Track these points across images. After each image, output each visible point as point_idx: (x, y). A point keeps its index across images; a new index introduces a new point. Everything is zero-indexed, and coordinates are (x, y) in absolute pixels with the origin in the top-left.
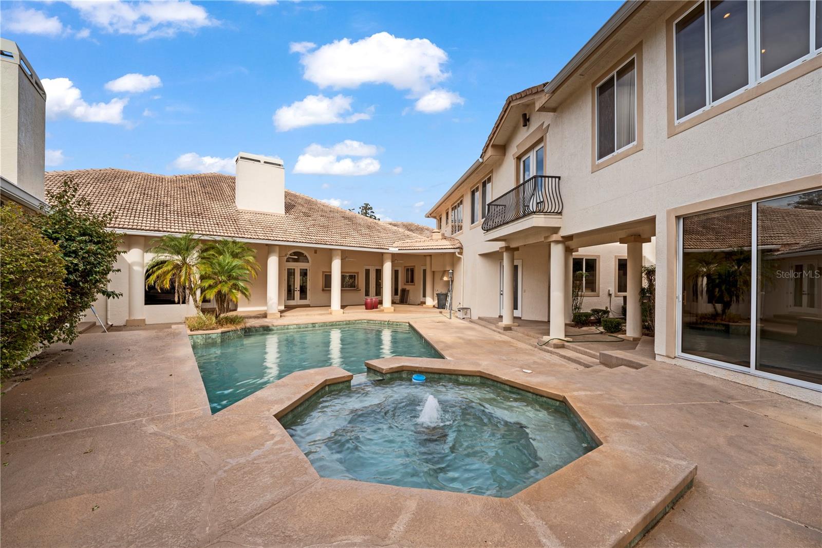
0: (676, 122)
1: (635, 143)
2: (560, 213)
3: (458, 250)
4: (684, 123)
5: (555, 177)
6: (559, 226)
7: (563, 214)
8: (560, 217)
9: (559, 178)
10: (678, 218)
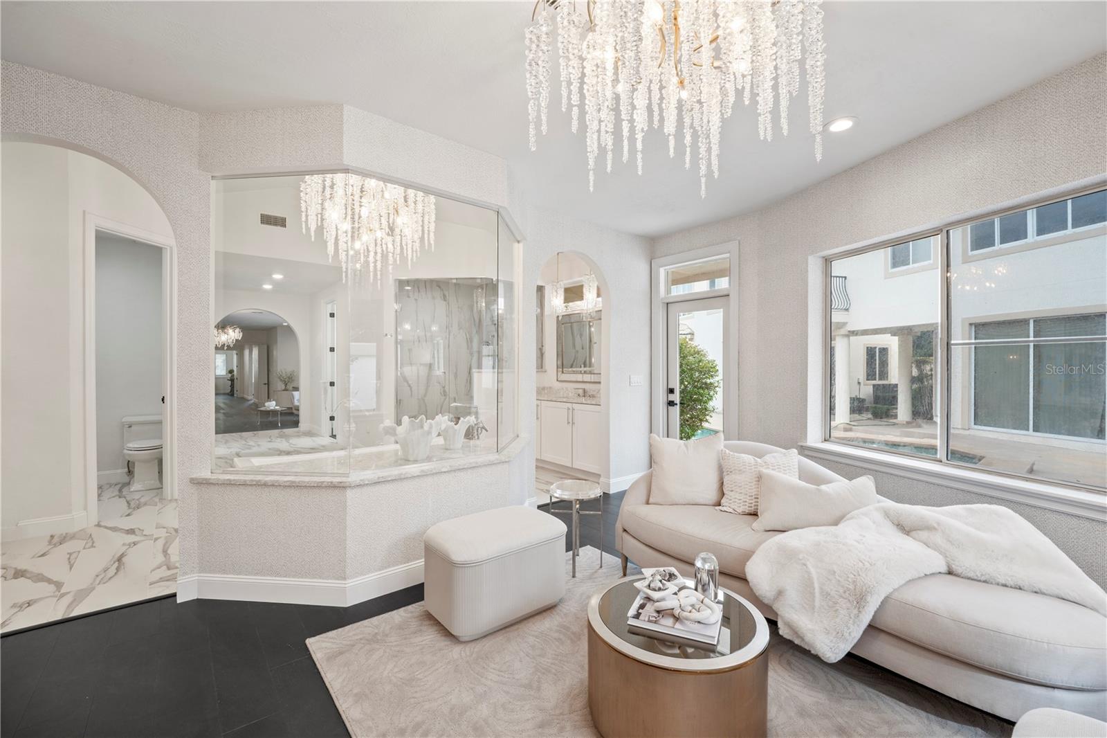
0: (970, 253)
1: (931, 261)
2: (847, 310)
3: (689, 336)
4: (975, 255)
5: (842, 277)
6: (845, 321)
7: (850, 310)
8: (847, 313)
9: (845, 278)
10: (971, 324)
